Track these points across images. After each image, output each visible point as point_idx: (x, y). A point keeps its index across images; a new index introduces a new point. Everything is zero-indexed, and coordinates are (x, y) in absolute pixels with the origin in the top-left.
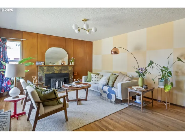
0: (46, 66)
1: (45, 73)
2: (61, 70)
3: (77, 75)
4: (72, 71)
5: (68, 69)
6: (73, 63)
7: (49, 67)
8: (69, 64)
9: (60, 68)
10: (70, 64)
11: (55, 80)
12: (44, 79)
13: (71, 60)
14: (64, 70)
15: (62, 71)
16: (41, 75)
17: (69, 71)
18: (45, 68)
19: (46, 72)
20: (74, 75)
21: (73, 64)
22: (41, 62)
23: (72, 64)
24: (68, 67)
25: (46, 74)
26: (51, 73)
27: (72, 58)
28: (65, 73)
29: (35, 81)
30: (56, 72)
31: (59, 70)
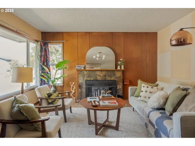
0: (86, 71)
1: (85, 79)
2: (105, 76)
3: (128, 83)
4: (122, 78)
5: (114, 75)
6: (123, 66)
7: (90, 72)
8: (116, 68)
9: (104, 73)
10: (119, 68)
11: (96, 88)
12: (84, 86)
13: (119, 63)
14: (109, 76)
15: (107, 77)
16: (80, 81)
17: (117, 78)
18: (85, 73)
19: (87, 77)
20: (125, 83)
21: (123, 68)
22: (82, 66)
23: (121, 67)
24: (116, 72)
25: (86, 81)
26: (92, 79)
27: (121, 59)
28: (111, 80)
29: (73, 87)
30: (99, 78)
31: (102, 75)
